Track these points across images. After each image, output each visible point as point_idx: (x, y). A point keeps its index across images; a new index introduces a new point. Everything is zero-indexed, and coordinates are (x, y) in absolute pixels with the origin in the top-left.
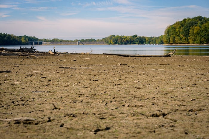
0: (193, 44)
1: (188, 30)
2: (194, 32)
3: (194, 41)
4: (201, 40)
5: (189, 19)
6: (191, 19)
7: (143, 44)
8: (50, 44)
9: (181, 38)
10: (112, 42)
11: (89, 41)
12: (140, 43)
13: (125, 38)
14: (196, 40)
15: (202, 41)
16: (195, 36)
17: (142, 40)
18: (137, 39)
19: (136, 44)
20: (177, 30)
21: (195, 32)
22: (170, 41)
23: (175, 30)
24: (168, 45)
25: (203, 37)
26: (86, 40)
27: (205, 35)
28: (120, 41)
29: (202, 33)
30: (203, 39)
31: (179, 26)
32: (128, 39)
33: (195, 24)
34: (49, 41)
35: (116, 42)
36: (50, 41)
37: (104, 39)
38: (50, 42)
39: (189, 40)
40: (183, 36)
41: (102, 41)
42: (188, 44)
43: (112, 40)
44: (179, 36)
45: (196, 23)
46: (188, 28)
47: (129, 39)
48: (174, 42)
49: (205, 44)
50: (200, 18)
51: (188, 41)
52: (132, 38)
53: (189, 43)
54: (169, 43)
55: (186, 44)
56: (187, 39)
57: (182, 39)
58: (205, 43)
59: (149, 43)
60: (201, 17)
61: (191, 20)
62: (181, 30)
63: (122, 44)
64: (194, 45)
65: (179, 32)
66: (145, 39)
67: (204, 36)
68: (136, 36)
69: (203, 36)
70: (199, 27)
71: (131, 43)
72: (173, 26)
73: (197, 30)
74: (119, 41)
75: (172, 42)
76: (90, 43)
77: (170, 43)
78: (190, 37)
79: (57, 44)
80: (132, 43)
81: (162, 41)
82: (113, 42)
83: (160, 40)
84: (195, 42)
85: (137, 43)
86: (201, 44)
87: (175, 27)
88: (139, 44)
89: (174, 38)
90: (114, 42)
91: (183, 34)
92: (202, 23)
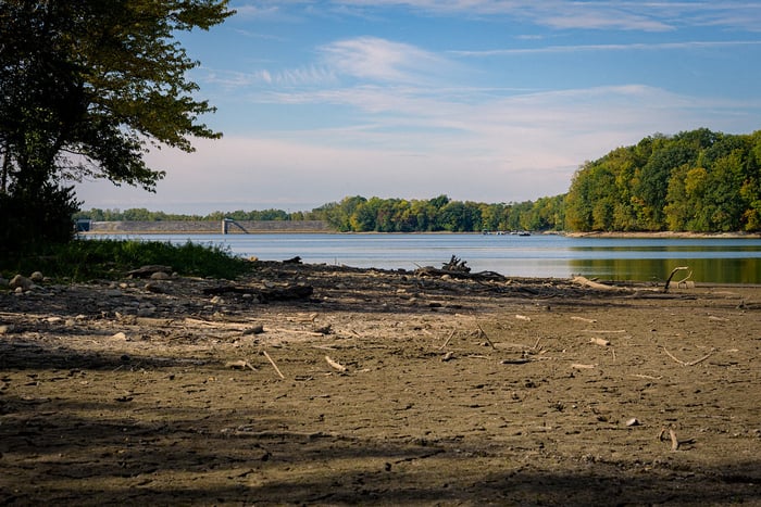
0: (679, 234)
1: (663, 179)
2: (687, 187)
3: (686, 220)
4: (713, 217)
5: (662, 141)
6: (672, 140)
7: (472, 231)
8: (118, 228)
9: (635, 209)
10: (354, 223)
11: (264, 219)
12: (459, 226)
13: (403, 209)
14: (692, 217)
15: (717, 223)
16: (691, 201)
17: (466, 217)
18: (449, 211)
19: (443, 229)
20: (619, 180)
21: (690, 186)
22: (591, 220)
23: (611, 182)
24: (584, 234)
25: (720, 207)
26: (253, 216)
27: (726, 200)
28: (385, 217)
29: (716, 194)
30: (718, 216)
31: (627, 165)
32: (414, 213)
33: (687, 157)
34: (114, 220)
35: (370, 224)
36: (120, 218)
37: (318, 209)
38: (118, 223)
39: (665, 215)
40: (641, 204)
41: (312, 217)
42: (663, 234)
43: (355, 215)
44: (628, 204)
45: (689, 156)
46: (662, 172)
47: (420, 212)
48: (609, 224)
49: (728, 231)
50: (704, 138)
51: (660, 222)
52: (430, 207)
53: (664, 229)
54: (590, 230)
55: (653, 231)
56: (656, 215)
57: (639, 215)
58: (727, 227)
59: (494, 228)
60: (707, 131)
61: (670, 144)
62: (635, 182)
63: (392, 230)
64: (685, 234)
65: (629, 188)
66: (481, 213)
67: (721, 203)
68: (444, 200)
69: (717, 204)
70: (702, 170)
71: (425, 228)
72: (605, 166)
73: (696, 181)
74: (383, 220)
75: (601, 225)
76: (270, 228)
77: (594, 227)
78: (671, 206)
79: (144, 229)
80: (430, 228)
81: (542, 220)
82: (360, 222)
83: (535, 215)
84: (690, 224)
85: (448, 226)
86: (711, 232)
87: (611, 170)
88: (455, 230)
89: (610, 209)
90: (363, 223)
91: (644, 196)
92: (712, 157)
